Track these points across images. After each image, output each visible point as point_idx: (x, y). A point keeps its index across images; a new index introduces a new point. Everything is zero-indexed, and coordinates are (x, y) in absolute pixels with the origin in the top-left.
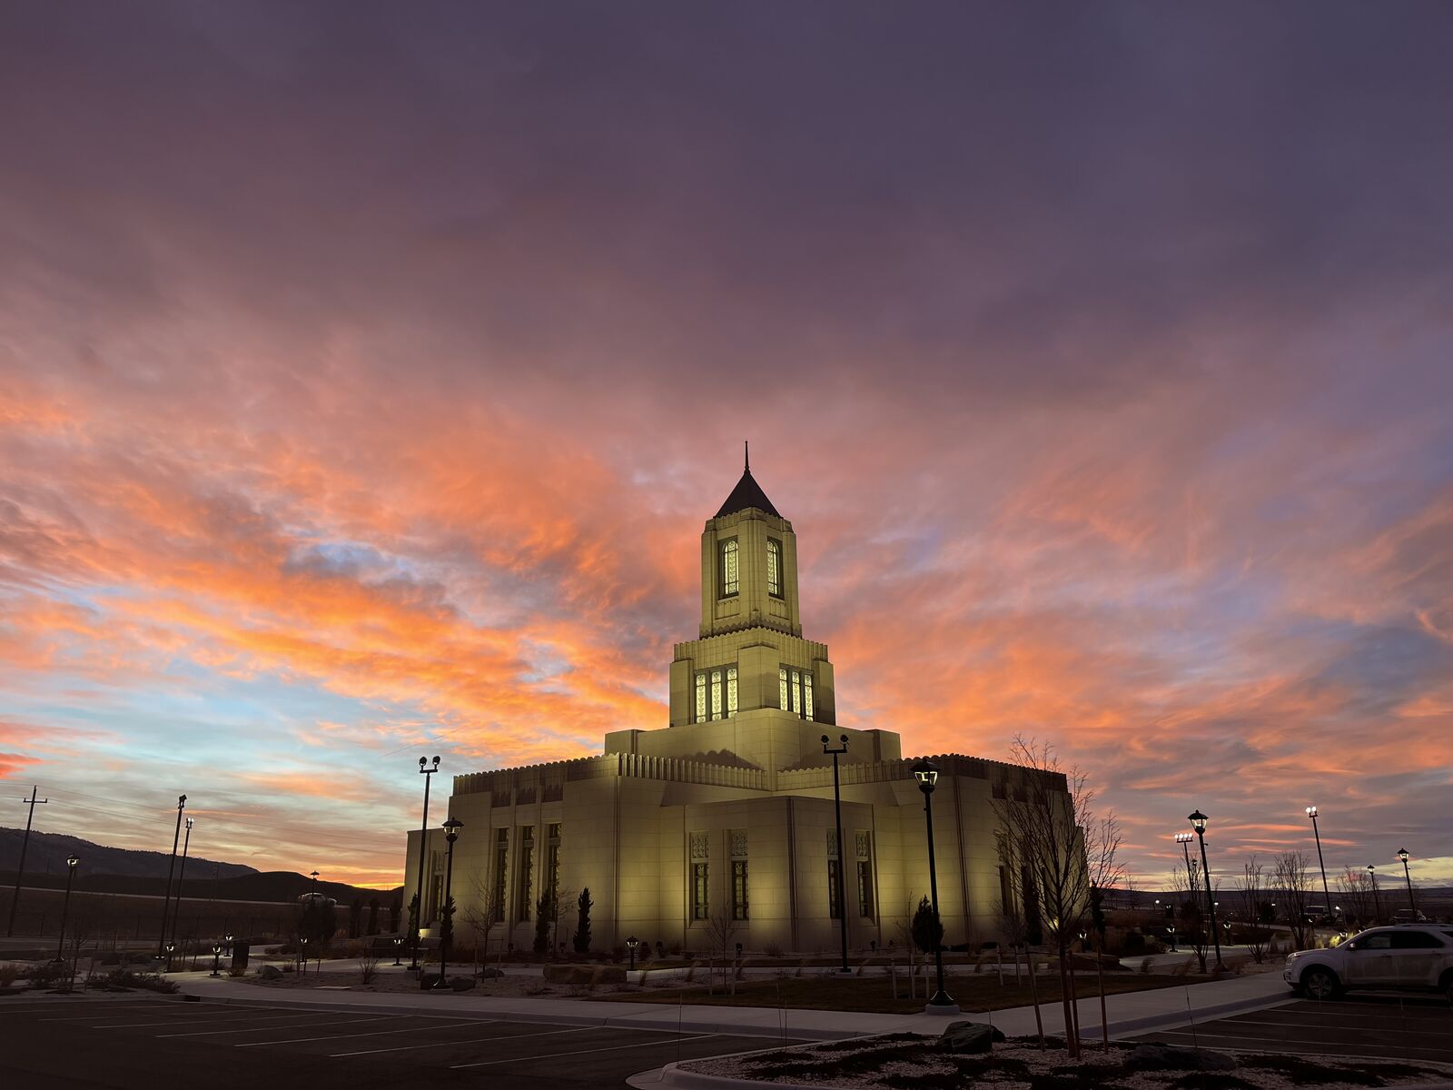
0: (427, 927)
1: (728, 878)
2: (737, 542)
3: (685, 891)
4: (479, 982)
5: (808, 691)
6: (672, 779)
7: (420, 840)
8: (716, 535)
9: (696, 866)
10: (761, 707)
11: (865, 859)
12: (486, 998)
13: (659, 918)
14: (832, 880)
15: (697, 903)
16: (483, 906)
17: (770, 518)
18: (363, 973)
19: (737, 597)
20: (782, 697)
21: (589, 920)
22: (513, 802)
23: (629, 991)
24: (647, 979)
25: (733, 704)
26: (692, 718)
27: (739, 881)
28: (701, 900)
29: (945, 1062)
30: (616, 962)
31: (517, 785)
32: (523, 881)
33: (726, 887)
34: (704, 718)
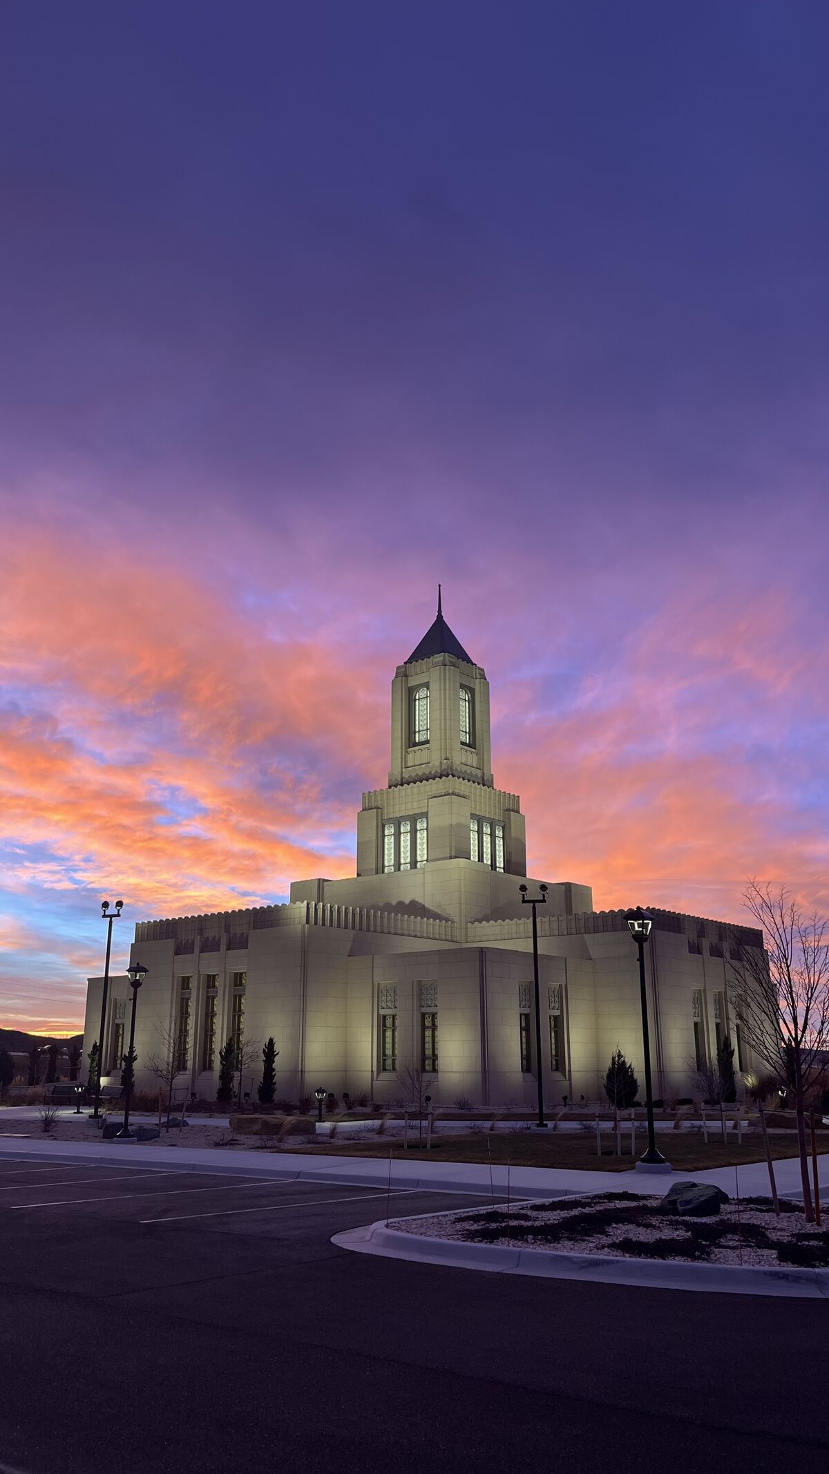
0: (107, 1075)
1: (417, 1029)
2: (428, 689)
3: (372, 1042)
4: (163, 1130)
5: (499, 842)
6: (361, 929)
7: (102, 988)
8: (407, 682)
9: (384, 1017)
10: (451, 858)
11: (557, 1013)
12: (172, 1148)
13: (346, 1069)
14: (524, 1033)
15: (385, 1055)
16: (166, 1053)
17: (463, 664)
18: (43, 1121)
19: (426, 746)
20: (472, 847)
21: (274, 1070)
22: (197, 950)
23: (319, 1143)
24: (337, 1131)
25: (422, 854)
26: (380, 869)
27: (428, 1033)
28: (389, 1052)
29: (675, 1225)
30: (303, 1113)
31: (201, 932)
32: (206, 1031)
33: (415, 1039)
34: (392, 868)
